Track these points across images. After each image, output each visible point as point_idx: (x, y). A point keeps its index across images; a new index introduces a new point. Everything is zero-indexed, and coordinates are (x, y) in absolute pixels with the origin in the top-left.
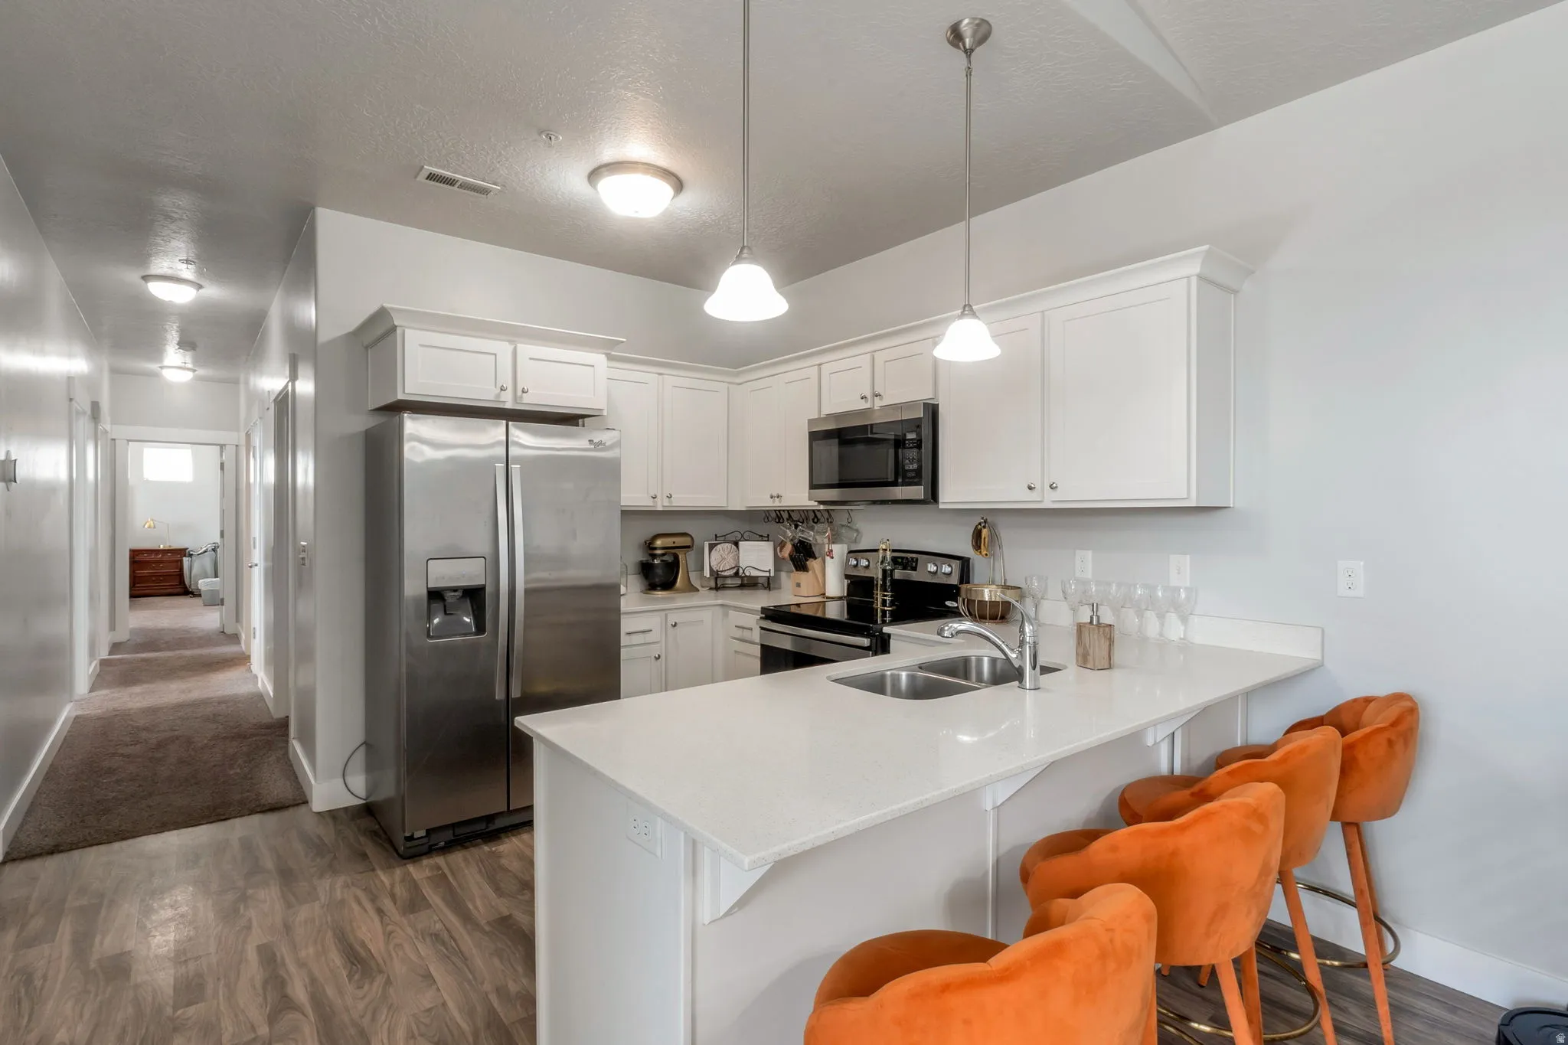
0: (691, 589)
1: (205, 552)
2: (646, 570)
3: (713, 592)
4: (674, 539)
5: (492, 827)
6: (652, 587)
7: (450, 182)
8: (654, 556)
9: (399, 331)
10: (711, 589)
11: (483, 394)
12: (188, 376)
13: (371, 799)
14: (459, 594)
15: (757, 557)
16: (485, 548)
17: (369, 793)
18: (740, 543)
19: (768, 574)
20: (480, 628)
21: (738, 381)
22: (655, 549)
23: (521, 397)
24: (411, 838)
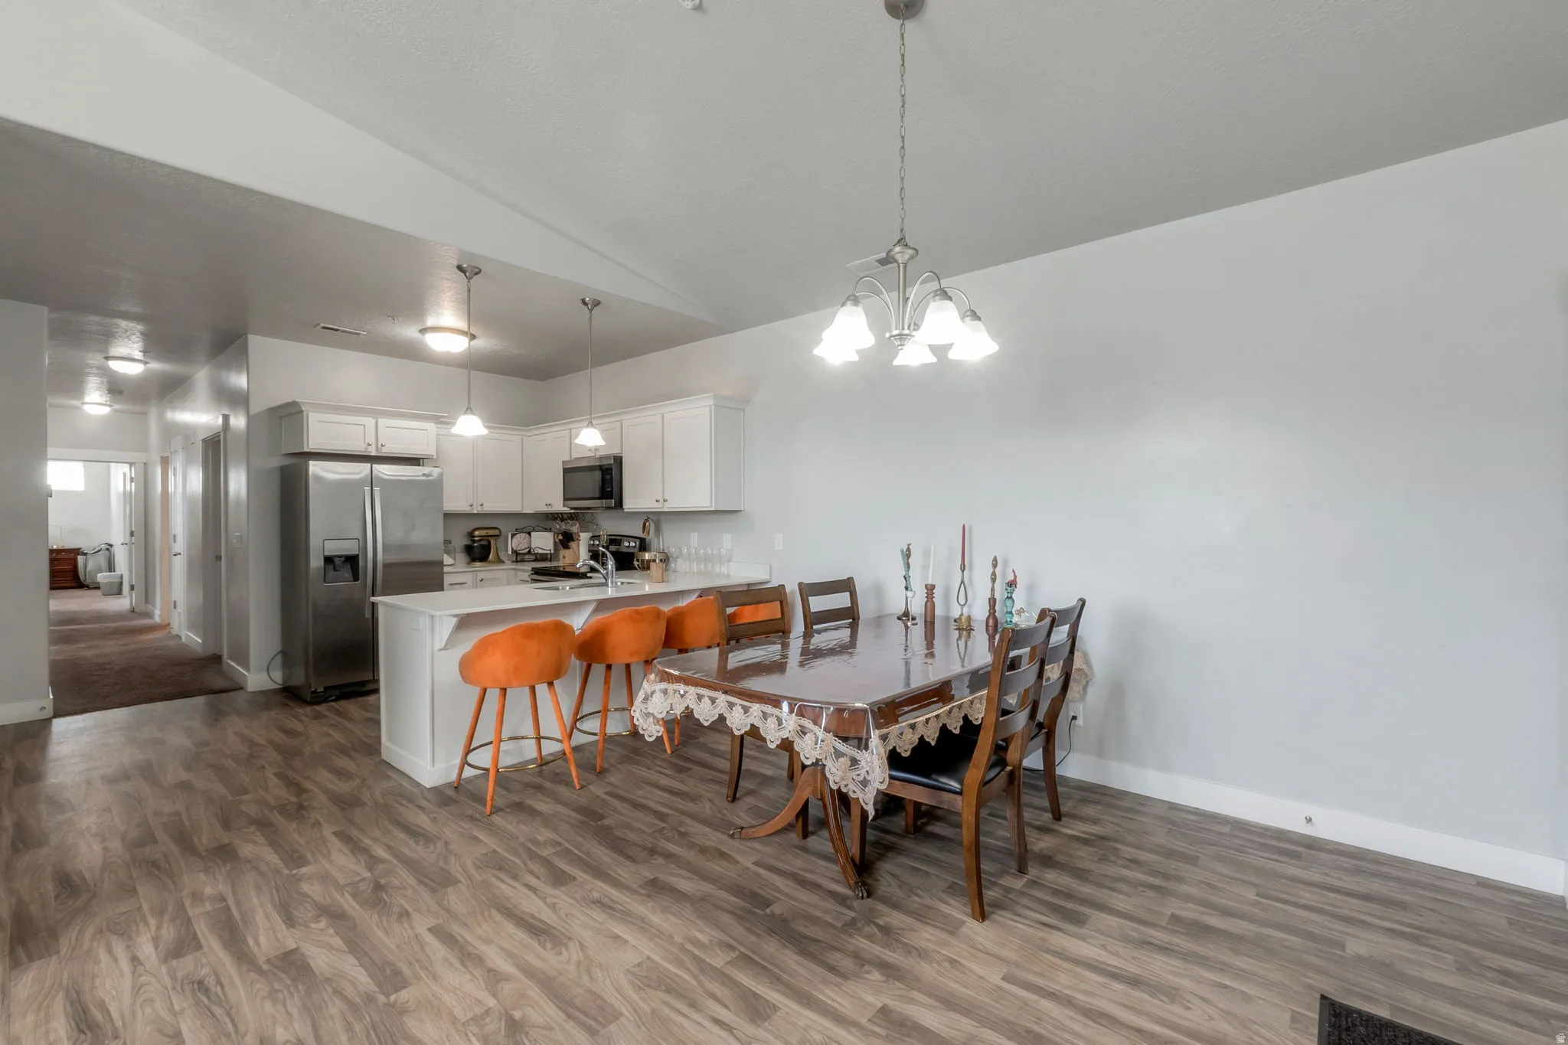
0: (500, 561)
1: (99, 551)
2: (469, 550)
3: (515, 563)
4: (487, 531)
5: (364, 689)
6: (473, 560)
7: (337, 330)
8: (474, 541)
9: (305, 413)
10: (513, 562)
11: (357, 447)
12: (106, 410)
13: (286, 685)
14: (343, 559)
15: (543, 541)
16: (358, 534)
17: (284, 683)
18: (532, 533)
19: (549, 552)
20: (356, 578)
21: (529, 434)
22: (474, 537)
23: (381, 449)
24: (315, 692)
